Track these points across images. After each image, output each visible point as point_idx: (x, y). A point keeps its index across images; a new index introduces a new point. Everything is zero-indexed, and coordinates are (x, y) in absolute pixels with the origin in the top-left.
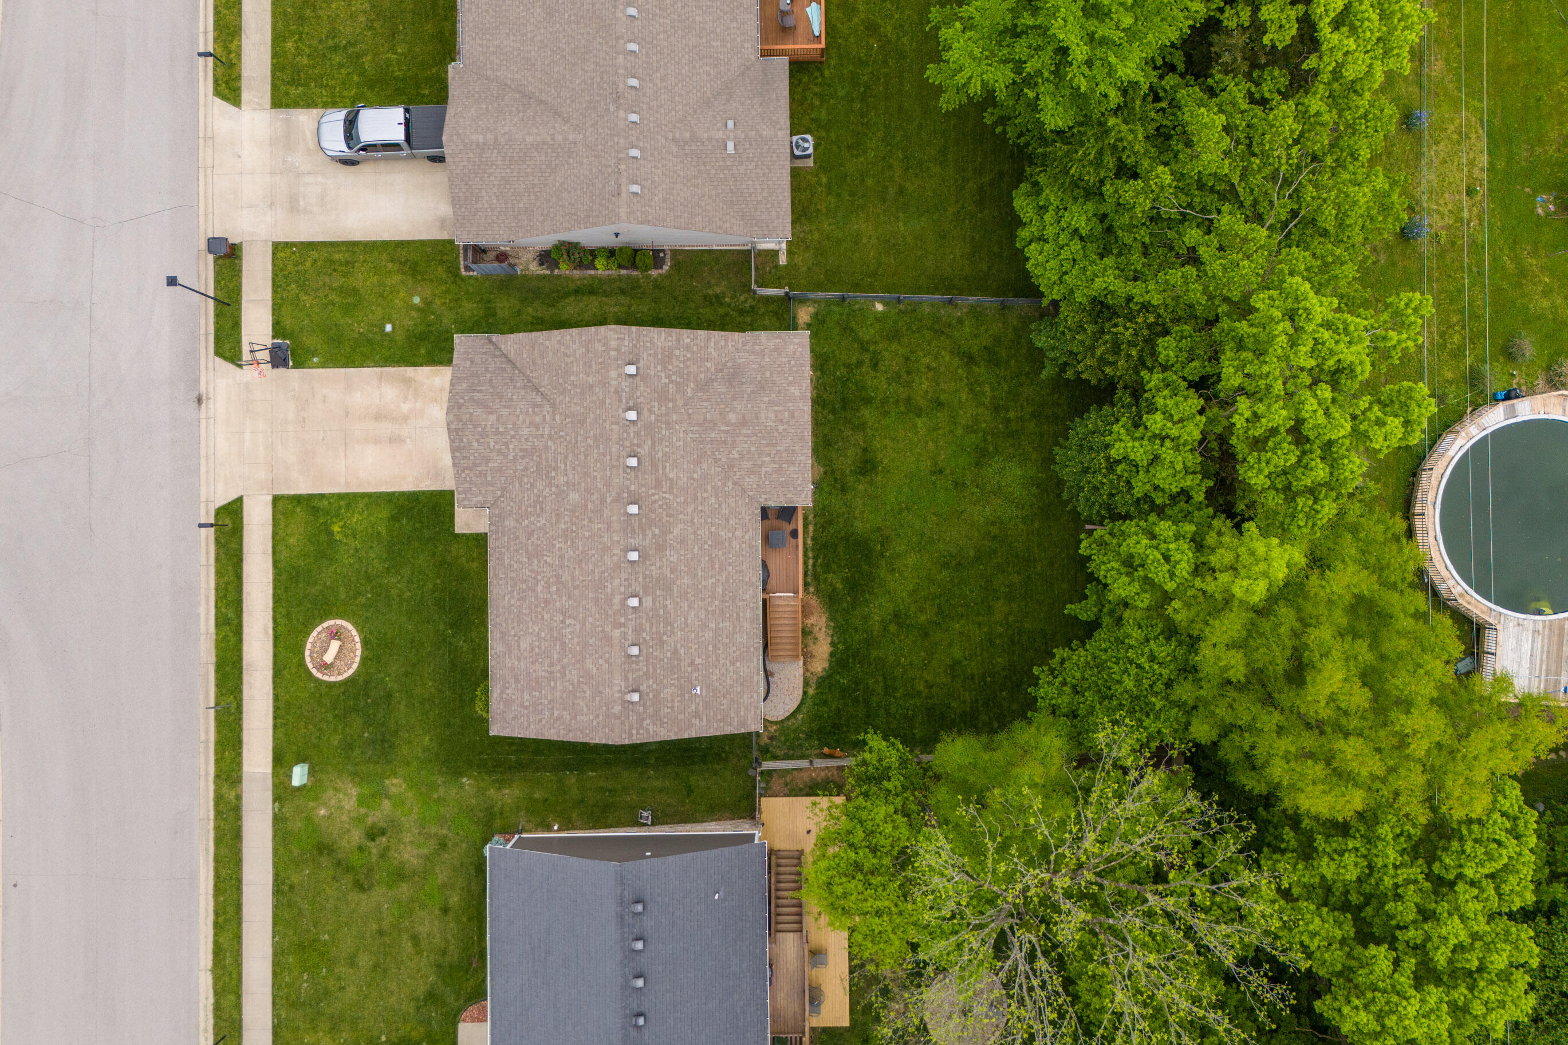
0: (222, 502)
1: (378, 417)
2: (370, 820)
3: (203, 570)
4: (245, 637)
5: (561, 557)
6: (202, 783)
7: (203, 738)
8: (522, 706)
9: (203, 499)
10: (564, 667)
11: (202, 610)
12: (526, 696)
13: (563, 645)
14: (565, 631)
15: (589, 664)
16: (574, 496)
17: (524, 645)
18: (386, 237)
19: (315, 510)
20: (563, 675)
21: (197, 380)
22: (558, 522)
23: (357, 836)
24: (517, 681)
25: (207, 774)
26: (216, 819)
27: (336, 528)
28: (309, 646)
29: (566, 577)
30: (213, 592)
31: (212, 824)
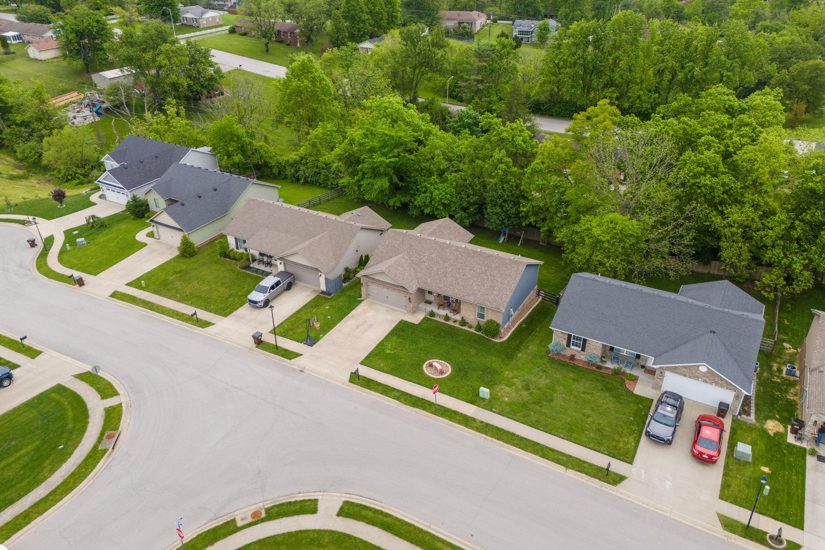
0: (347, 379)
1: (358, 327)
2: (520, 387)
3: (370, 396)
4: (410, 393)
5: (451, 265)
6: (466, 434)
7: (444, 425)
8: (497, 295)
9: (341, 385)
10: (491, 275)
11: (386, 403)
12: (495, 292)
13: (482, 273)
14: (478, 271)
15: (493, 265)
16: (433, 255)
17: (475, 287)
18: (299, 308)
19: (376, 355)
20: (494, 276)
21: (294, 369)
22: (438, 263)
23: (525, 393)
24: (488, 294)
25: (463, 430)
26: (486, 434)
27: (388, 352)
28: (429, 374)
29: (459, 266)
30: (382, 396)
31: (489, 438)
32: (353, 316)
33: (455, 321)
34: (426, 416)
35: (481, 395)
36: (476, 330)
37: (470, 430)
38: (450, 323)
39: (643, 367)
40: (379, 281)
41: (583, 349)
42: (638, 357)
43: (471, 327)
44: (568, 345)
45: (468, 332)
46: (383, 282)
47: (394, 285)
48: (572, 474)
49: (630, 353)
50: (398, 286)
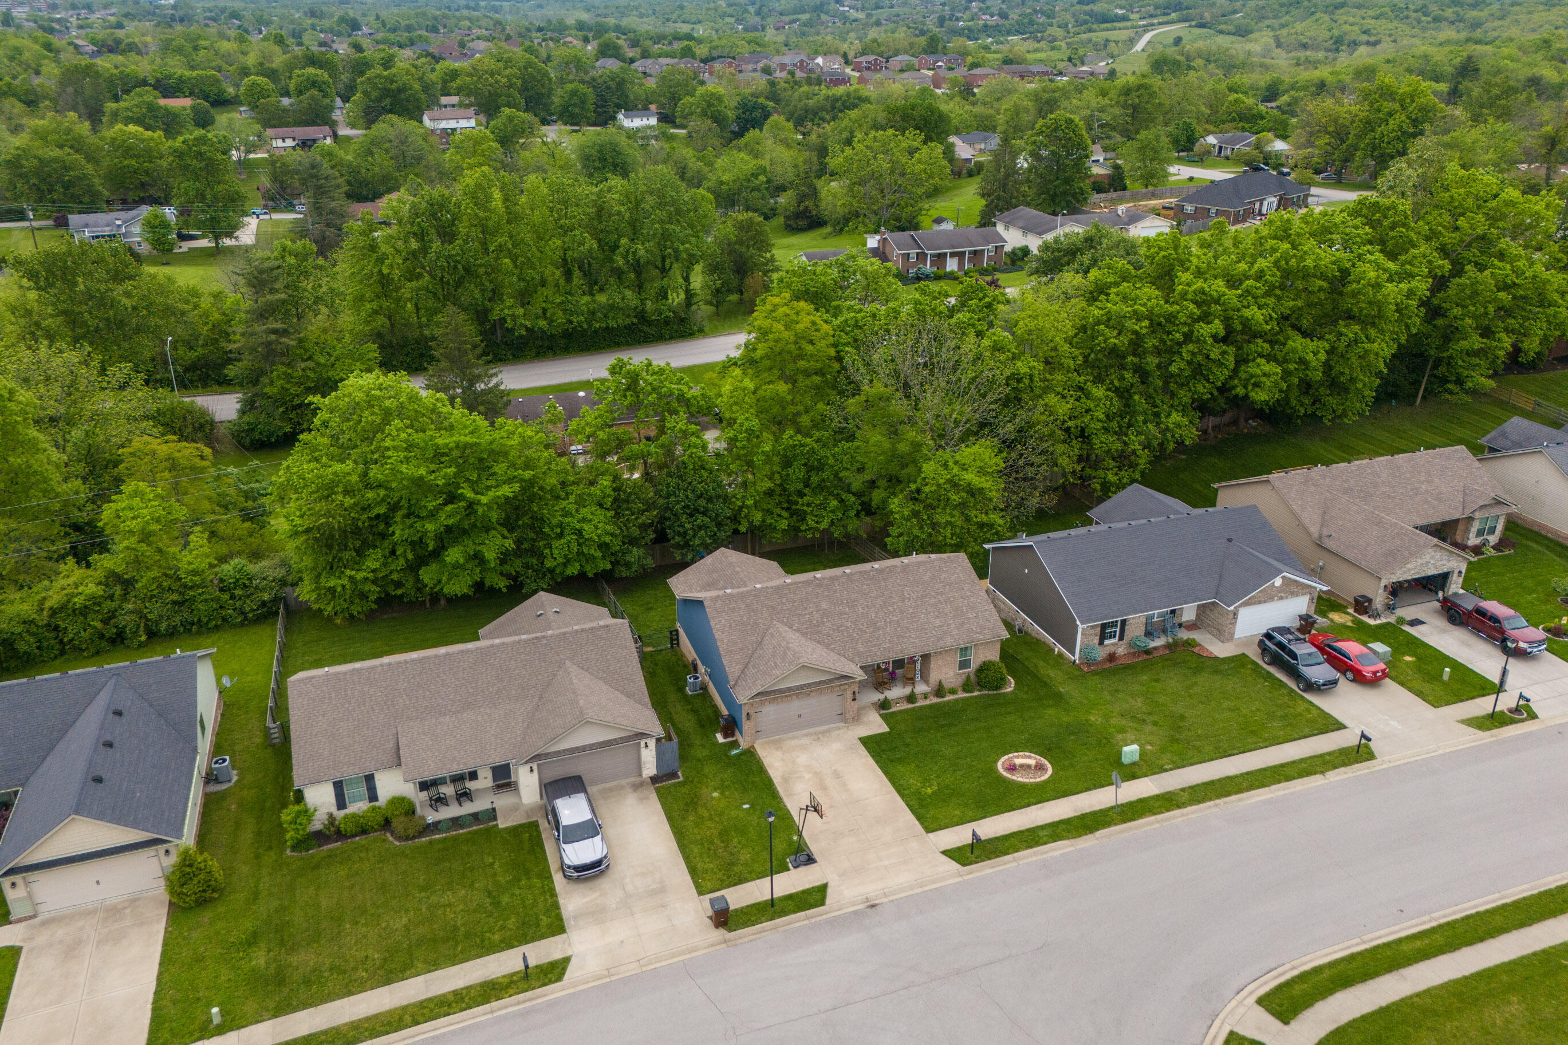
0: (954, 865)
2: (1131, 725)
3: (1020, 862)
4: (1056, 819)
5: (867, 607)
6: (1193, 816)
7: (1157, 825)
9: (960, 879)
10: (937, 594)
11: (1055, 854)
12: (970, 615)
13: (923, 597)
14: (914, 596)
17: (937, 623)
18: (667, 827)
19: (923, 807)
20: (943, 593)
21: (857, 913)
22: (845, 614)
23: (1149, 728)
24: (963, 624)
25: (1183, 815)
26: (1211, 799)
27: (927, 791)
28: (1031, 781)
29: (879, 602)
30: (1035, 849)
31: (1217, 801)
32: (786, 780)
33: (926, 696)
34: (1122, 832)
35: (1126, 760)
36: (965, 690)
37: (1189, 809)
38: (921, 703)
39: (1180, 625)
40: (790, 689)
41: (1121, 638)
42: (1173, 612)
43: (953, 692)
44: (1101, 643)
45: (957, 701)
46: (799, 688)
47: (824, 682)
48: (1335, 776)
49: (1160, 615)
50: (830, 681)
